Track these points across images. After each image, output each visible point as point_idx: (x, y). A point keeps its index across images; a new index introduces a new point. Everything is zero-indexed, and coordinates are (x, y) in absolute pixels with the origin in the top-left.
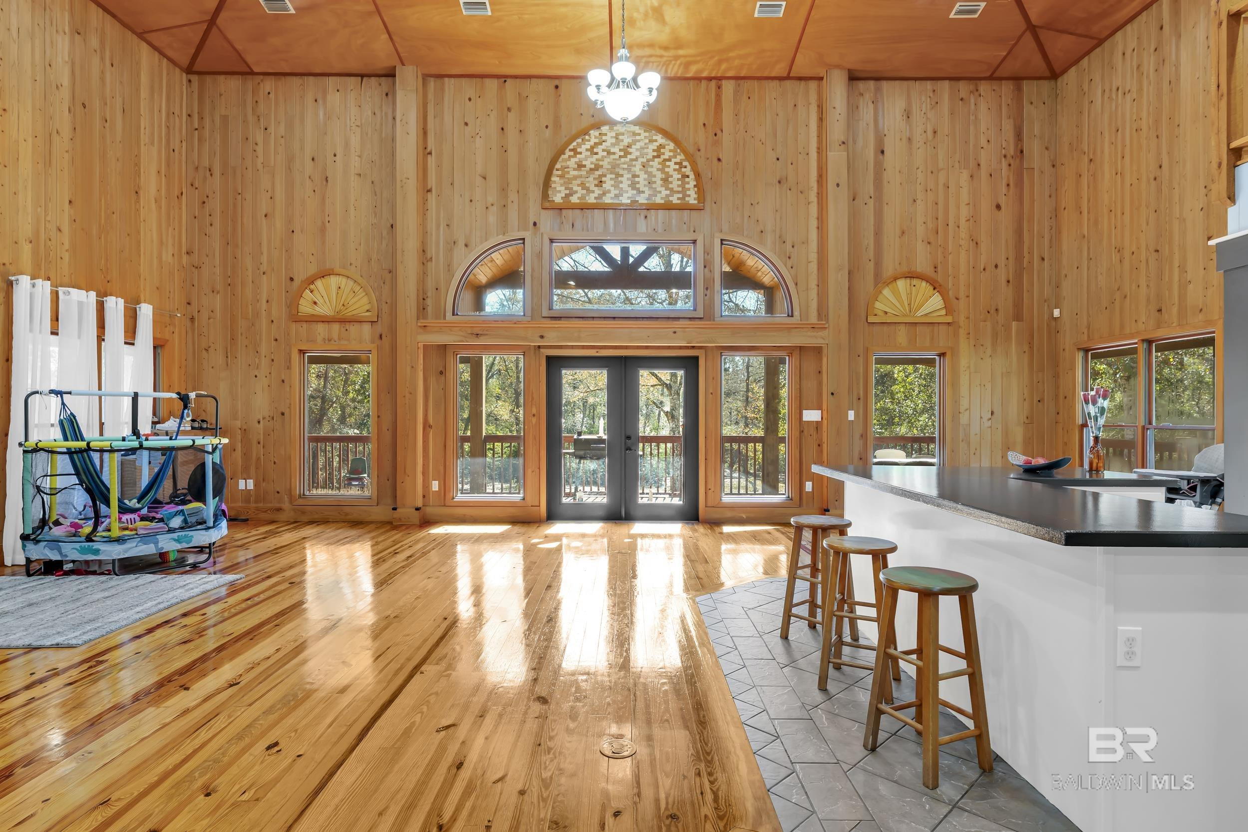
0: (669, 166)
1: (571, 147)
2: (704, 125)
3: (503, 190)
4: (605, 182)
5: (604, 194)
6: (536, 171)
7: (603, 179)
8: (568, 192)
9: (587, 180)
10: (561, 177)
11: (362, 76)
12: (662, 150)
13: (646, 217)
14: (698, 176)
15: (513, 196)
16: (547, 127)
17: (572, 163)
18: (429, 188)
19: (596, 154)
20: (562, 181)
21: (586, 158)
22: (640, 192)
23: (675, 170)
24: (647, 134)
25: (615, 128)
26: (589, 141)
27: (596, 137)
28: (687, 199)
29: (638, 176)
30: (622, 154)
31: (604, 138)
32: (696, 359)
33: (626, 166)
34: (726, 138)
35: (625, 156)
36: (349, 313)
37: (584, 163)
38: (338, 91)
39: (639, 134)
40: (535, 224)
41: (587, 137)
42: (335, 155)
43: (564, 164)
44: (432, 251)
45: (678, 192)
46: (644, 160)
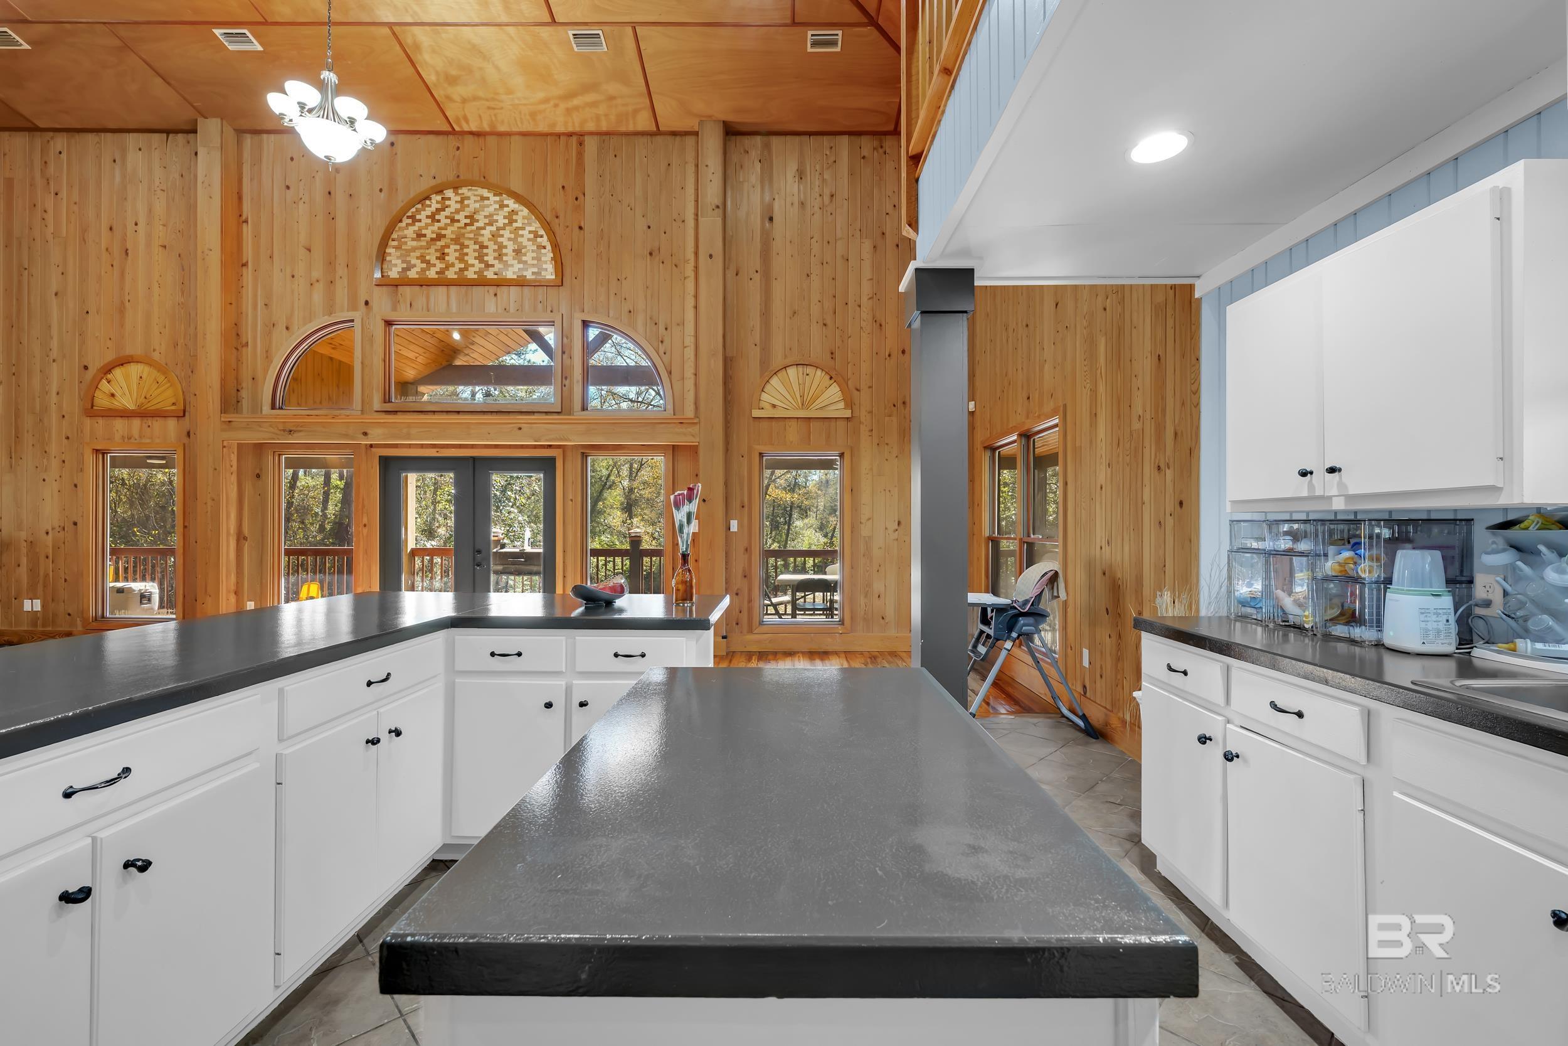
0: (522, 236)
1: (409, 214)
2: (563, 187)
3: (330, 264)
4: (448, 254)
5: (447, 268)
6: (368, 241)
7: (446, 251)
8: (405, 265)
9: (427, 251)
10: (397, 248)
11: (168, 132)
12: (515, 217)
13: (496, 295)
14: (555, 247)
15: (341, 271)
16: (381, 190)
17: (410, 232)
18: (244, 261)
19: (439, 221)
20: (398, 254)
21: (427, 225)
22: (488, 266)
23: (529, 240)
24: (497, 198)
25: (460, 191)
26: (430, 206)
27: (438, 202)
28: (543, 273)
29: (487, 247)
30: (468, 221)
31: (447, 203)
32: (552, 461)
33: (472, 235)
34: (590, 203)
35: (471, 224)
36: (152, 406)
37: (424, 232)
38: (140, 149)
39: (488, 199)
40: (367, 303)
41: (428, 202)
42: (136, 224)
43: (400, 233)
44: (248, 335)
45: (533, 265)
46: (494, 228)
